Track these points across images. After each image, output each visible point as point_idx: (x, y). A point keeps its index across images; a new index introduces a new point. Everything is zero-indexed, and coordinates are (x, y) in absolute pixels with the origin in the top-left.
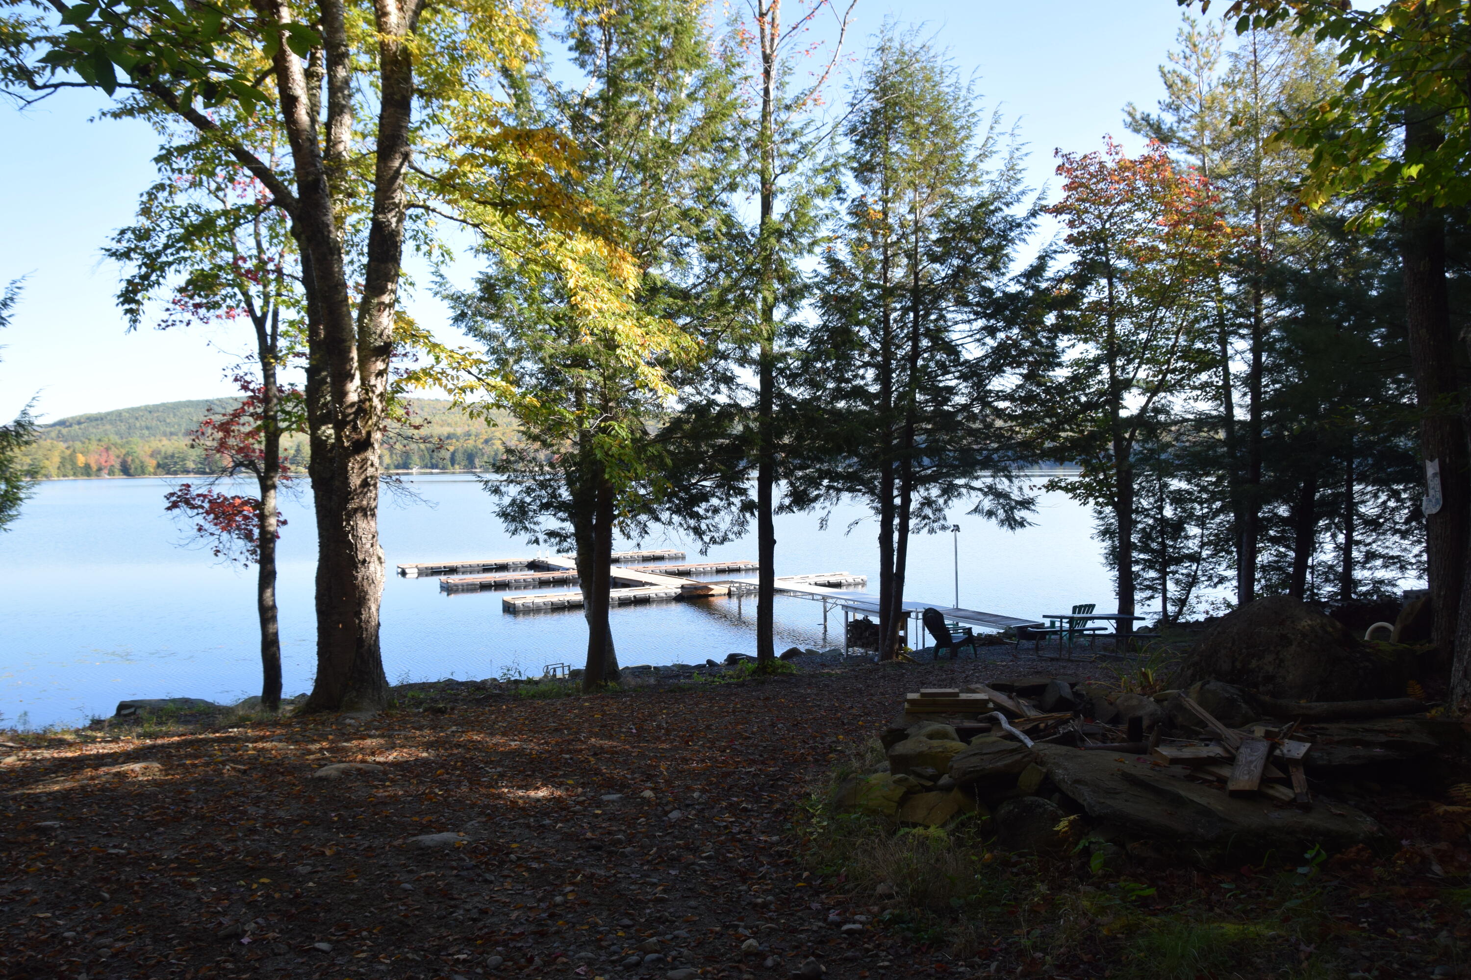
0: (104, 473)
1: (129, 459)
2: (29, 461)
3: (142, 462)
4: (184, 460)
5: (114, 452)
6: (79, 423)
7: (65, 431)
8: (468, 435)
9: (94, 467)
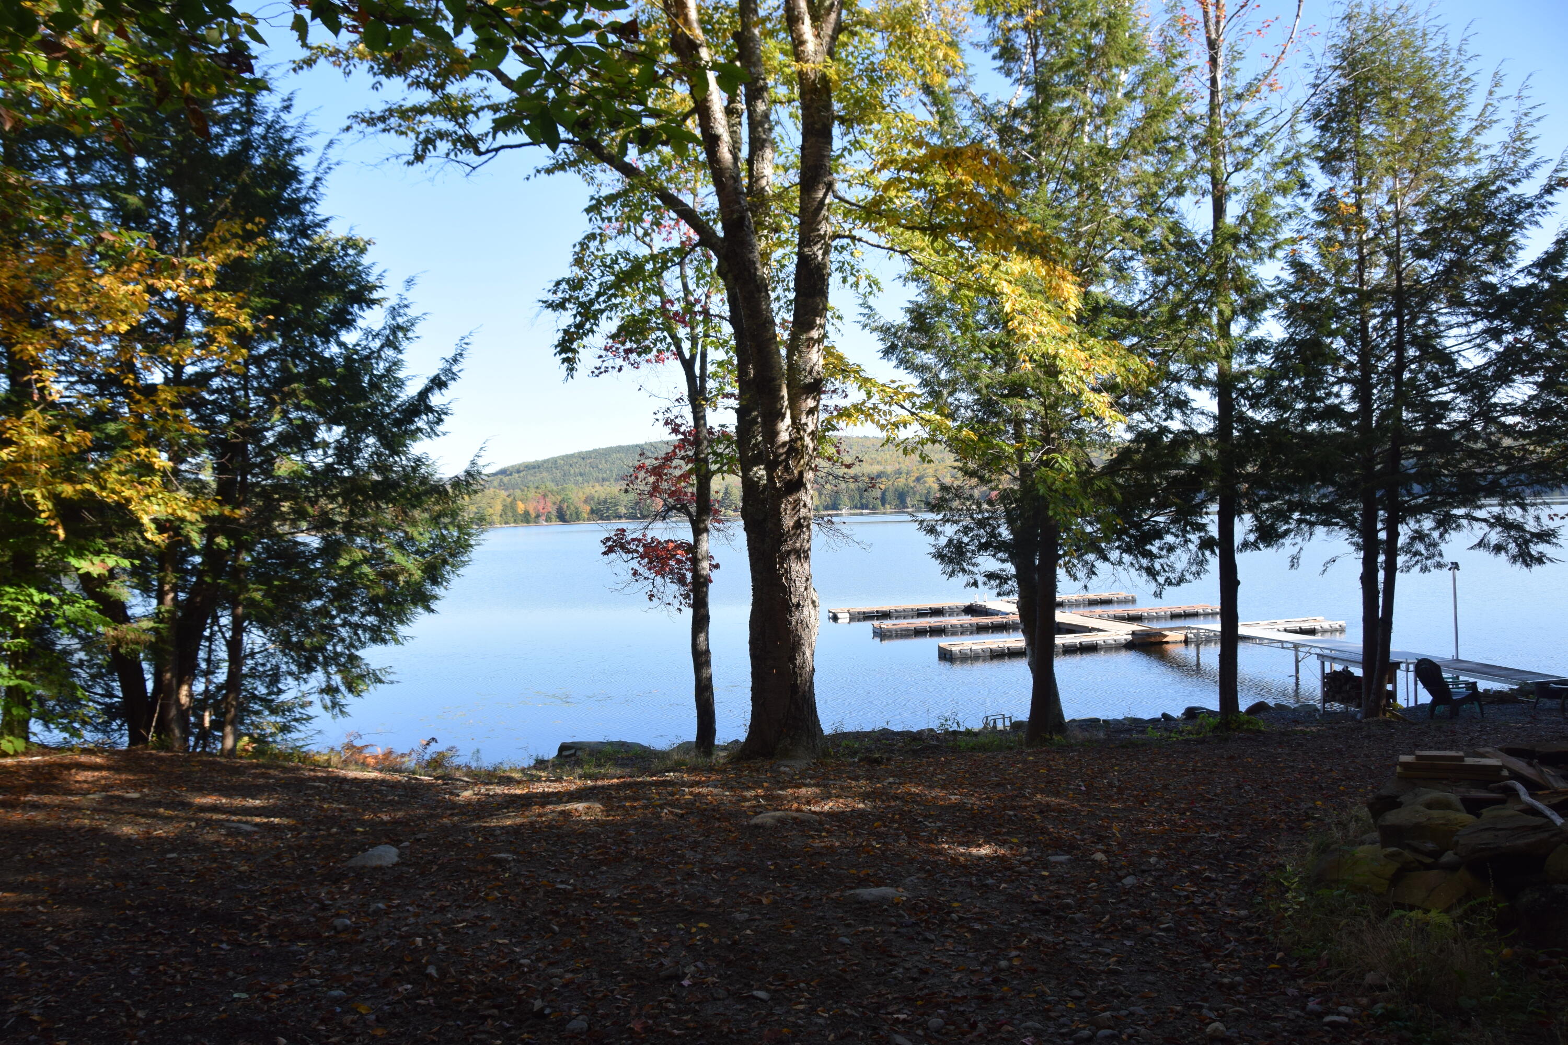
0: (542, 520)
1: (565, 505)
2: (477, 509)
3: (577, 508)
4: (616, 505)
5: (550, 499)
6: (519, 471)
7: (506, 479)
8: (899, 472)
9: (533, 514)
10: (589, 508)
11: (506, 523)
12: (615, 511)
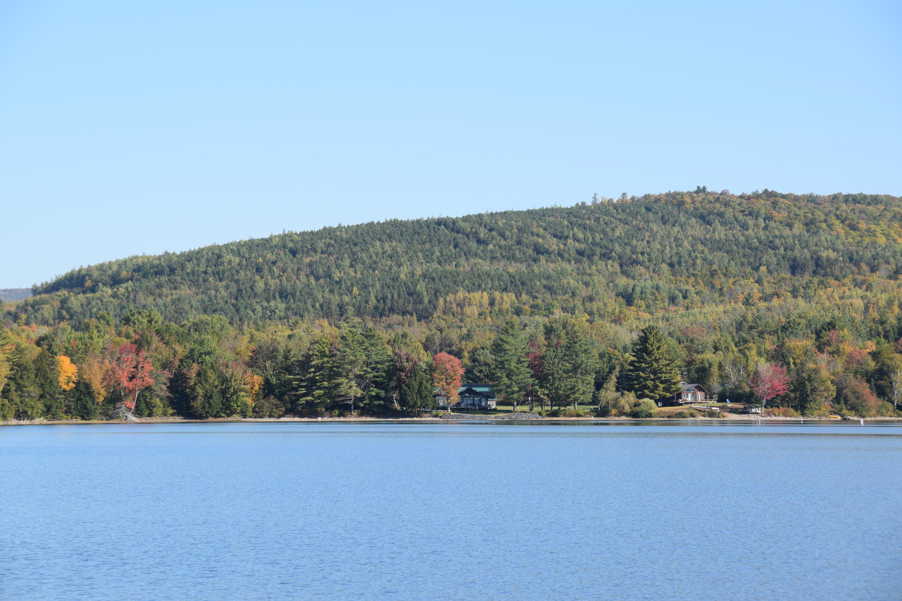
0: (126, 409)
1: (193, 370)
3: (225, 381)
4: (334, 374)
5: (155, 352)
9: (101, 393)
10: (258, 380)
11: (19, 416)
12: (330, 392)
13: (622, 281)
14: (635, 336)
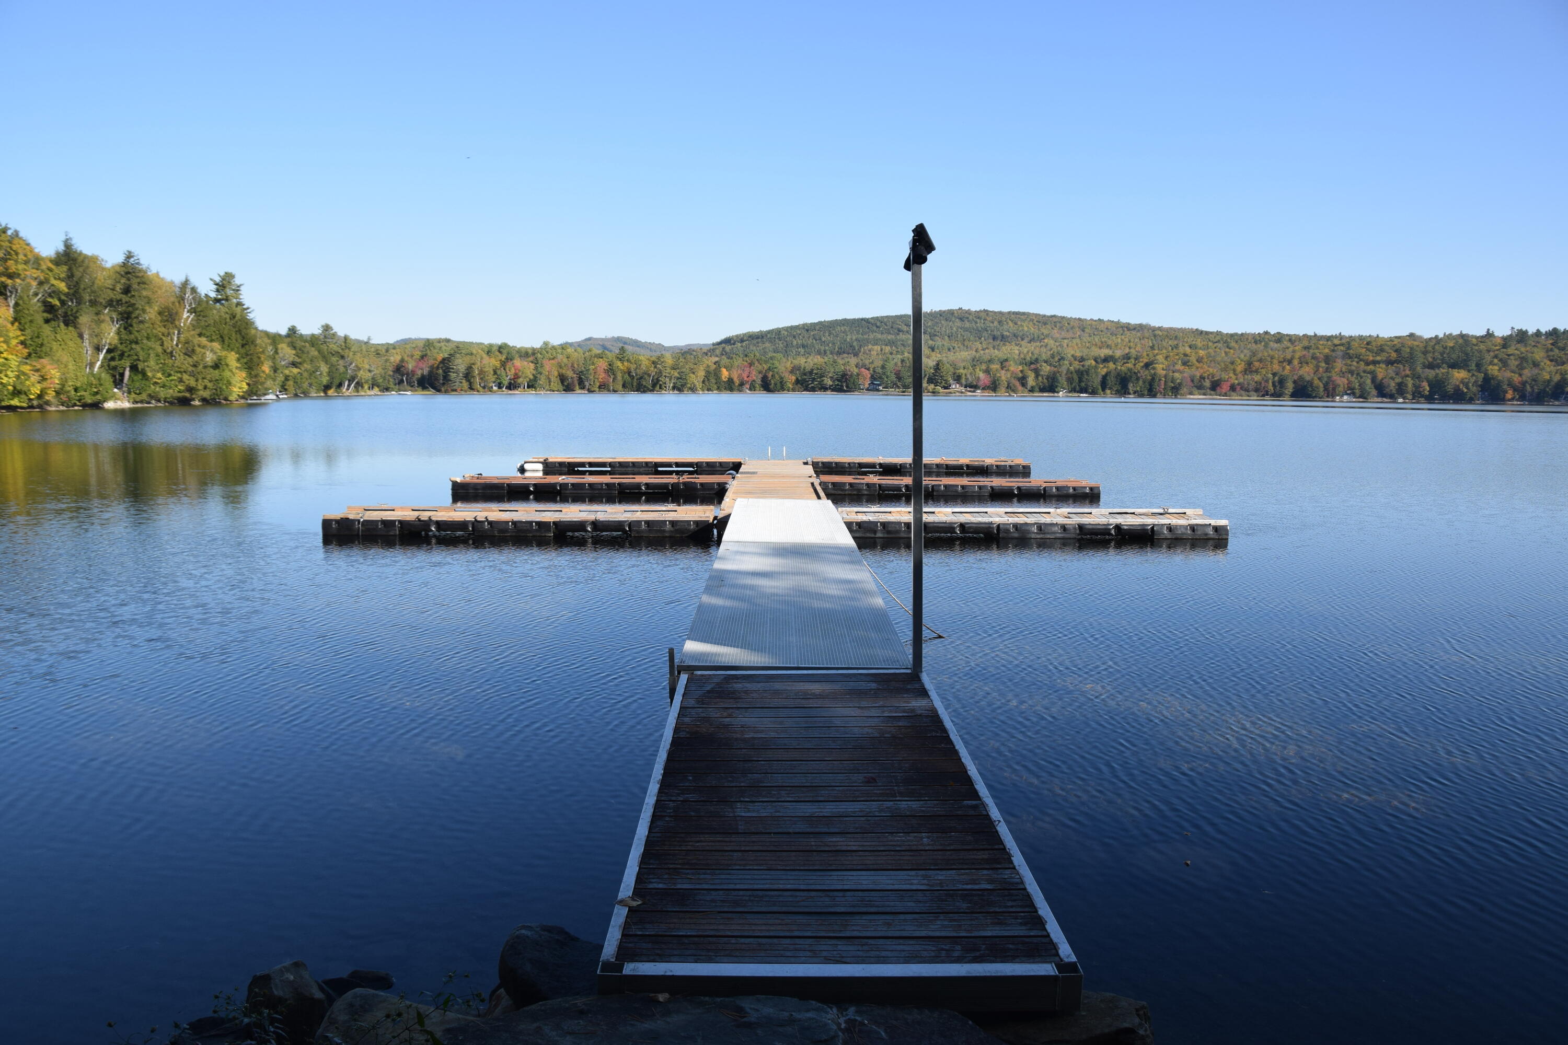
0: (746, 388)
1: (770, 374)
2: (676, 374)
3: (782, 378)
4: (822, 376)
5: (757, 367)
6: (742, 341)
7: (728, 348)
8: (1127, 357)
9: (737, 382)
10: (794, 378)
11: (708, 390)
12: (820, 383)
13: (931, 342)
14: (935, 363)
